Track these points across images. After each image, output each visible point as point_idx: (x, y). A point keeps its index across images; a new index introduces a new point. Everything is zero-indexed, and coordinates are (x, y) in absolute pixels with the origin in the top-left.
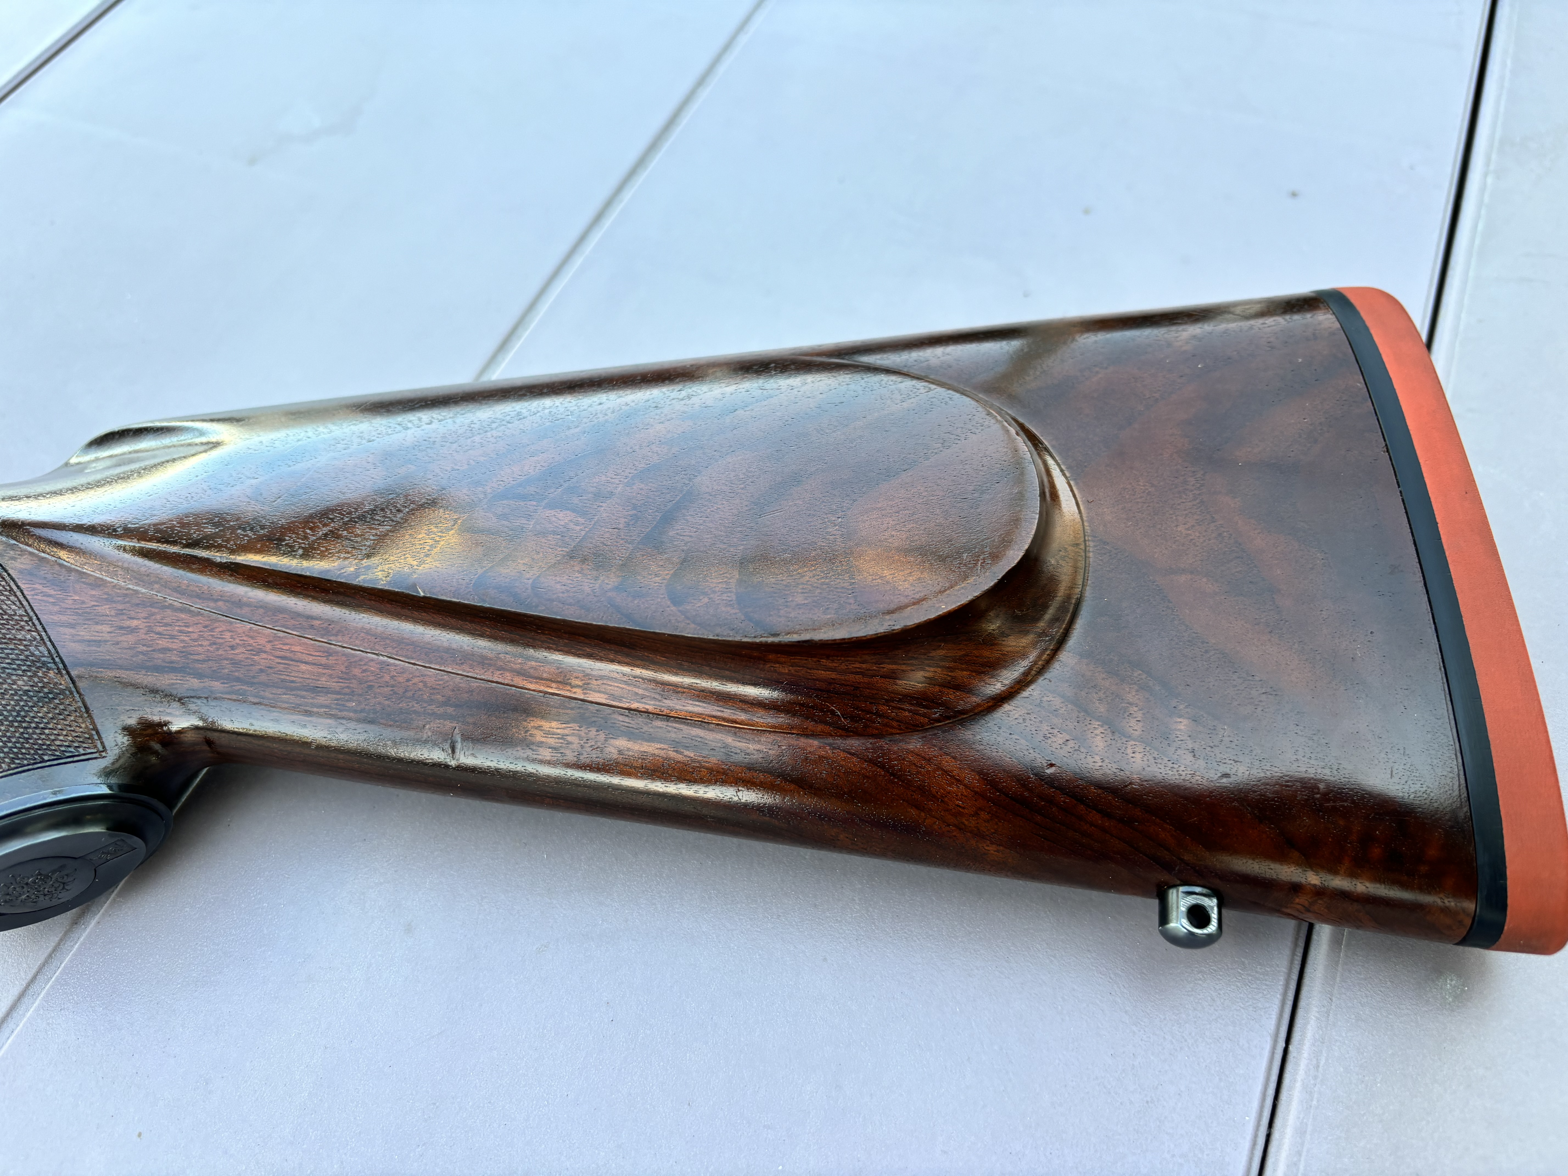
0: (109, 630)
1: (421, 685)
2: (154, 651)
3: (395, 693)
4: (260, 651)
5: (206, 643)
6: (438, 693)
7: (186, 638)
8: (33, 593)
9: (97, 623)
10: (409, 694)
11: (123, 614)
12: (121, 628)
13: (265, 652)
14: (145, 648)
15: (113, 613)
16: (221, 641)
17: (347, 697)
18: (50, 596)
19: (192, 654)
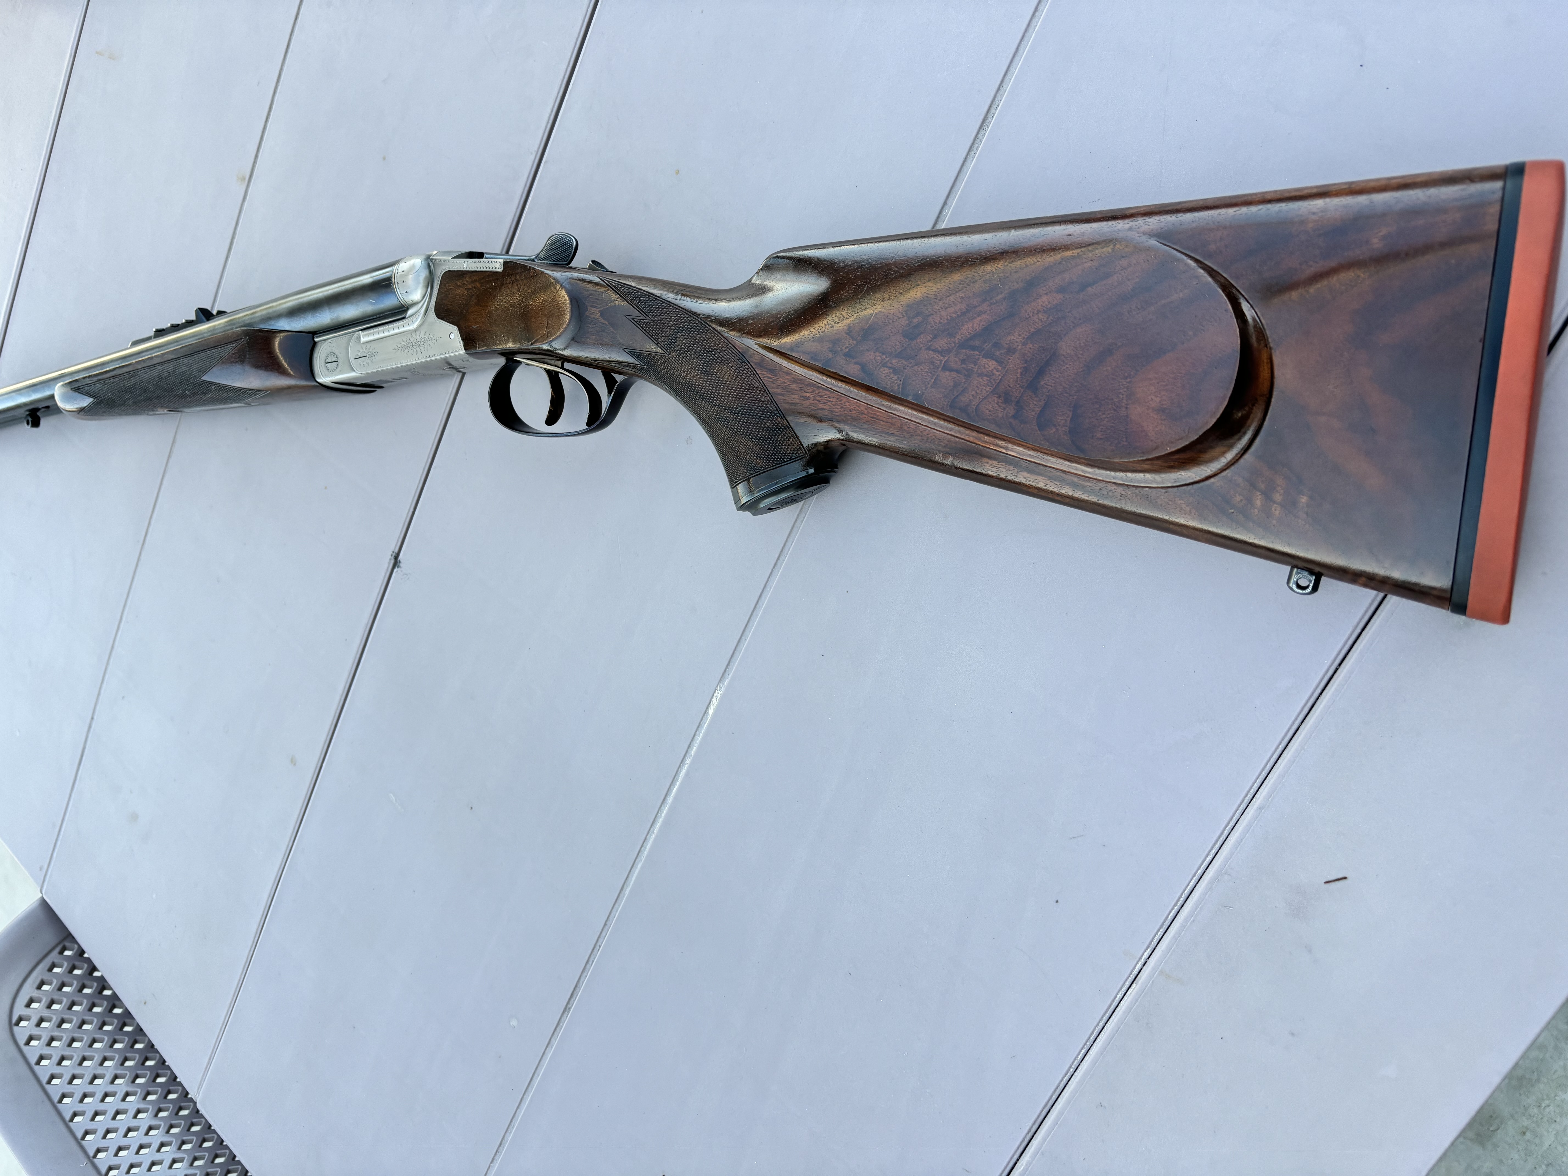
0: (798, 398)
1: (934, 437)
2: (818, 409)
3: (923, 440)
4: (863, 413)
5: (839, 407)
6: (942, 442)
7: (830, 404)
8: (763, 376)
9: (792, 394)
10: (929, 440)
11: (802, 390)
12: (802, 397)
13: (865, 414)
14: (814, 408)
15: (798, 389)
16: (845, 407)
17: (902, 439)
18: (770, 378)
19: (834, 412)
